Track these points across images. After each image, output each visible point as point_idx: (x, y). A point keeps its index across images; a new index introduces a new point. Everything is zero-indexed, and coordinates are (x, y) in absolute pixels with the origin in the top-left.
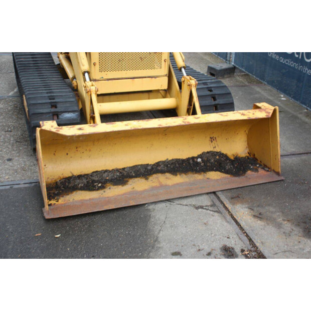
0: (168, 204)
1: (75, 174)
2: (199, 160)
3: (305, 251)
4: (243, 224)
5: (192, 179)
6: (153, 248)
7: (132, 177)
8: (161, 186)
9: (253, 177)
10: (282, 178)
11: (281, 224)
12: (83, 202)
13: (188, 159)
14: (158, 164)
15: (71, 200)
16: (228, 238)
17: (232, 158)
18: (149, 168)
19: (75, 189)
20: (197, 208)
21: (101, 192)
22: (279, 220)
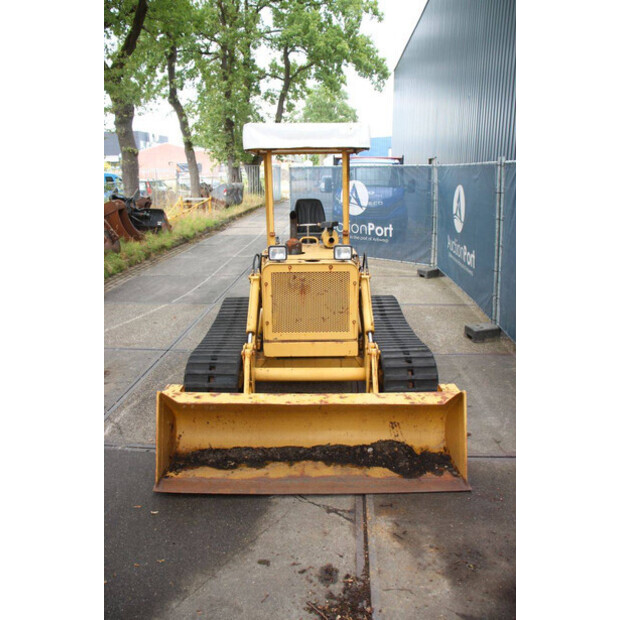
0: (297, 500)
1: (213, 447)
2: (370, 450)
3: (430, 595)
4: (372, 542)
5: (345, 473)
6: (243, 548)
7: (275, 460)
8: (303, 476)
9: (429, 482)
10: (470, 488)
11: (424, 551)
12: (201, 480)
13: (356, 447)
14: (314, 448)
15: (191, 476)
16: (341, 556)
17: (418, 452)
18: (301, 452)
19: (204, 463)
20: (329, 511)
21: (229, 472)
22: (425, 545)
